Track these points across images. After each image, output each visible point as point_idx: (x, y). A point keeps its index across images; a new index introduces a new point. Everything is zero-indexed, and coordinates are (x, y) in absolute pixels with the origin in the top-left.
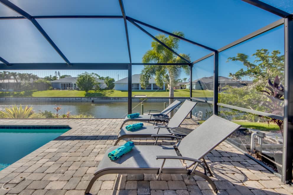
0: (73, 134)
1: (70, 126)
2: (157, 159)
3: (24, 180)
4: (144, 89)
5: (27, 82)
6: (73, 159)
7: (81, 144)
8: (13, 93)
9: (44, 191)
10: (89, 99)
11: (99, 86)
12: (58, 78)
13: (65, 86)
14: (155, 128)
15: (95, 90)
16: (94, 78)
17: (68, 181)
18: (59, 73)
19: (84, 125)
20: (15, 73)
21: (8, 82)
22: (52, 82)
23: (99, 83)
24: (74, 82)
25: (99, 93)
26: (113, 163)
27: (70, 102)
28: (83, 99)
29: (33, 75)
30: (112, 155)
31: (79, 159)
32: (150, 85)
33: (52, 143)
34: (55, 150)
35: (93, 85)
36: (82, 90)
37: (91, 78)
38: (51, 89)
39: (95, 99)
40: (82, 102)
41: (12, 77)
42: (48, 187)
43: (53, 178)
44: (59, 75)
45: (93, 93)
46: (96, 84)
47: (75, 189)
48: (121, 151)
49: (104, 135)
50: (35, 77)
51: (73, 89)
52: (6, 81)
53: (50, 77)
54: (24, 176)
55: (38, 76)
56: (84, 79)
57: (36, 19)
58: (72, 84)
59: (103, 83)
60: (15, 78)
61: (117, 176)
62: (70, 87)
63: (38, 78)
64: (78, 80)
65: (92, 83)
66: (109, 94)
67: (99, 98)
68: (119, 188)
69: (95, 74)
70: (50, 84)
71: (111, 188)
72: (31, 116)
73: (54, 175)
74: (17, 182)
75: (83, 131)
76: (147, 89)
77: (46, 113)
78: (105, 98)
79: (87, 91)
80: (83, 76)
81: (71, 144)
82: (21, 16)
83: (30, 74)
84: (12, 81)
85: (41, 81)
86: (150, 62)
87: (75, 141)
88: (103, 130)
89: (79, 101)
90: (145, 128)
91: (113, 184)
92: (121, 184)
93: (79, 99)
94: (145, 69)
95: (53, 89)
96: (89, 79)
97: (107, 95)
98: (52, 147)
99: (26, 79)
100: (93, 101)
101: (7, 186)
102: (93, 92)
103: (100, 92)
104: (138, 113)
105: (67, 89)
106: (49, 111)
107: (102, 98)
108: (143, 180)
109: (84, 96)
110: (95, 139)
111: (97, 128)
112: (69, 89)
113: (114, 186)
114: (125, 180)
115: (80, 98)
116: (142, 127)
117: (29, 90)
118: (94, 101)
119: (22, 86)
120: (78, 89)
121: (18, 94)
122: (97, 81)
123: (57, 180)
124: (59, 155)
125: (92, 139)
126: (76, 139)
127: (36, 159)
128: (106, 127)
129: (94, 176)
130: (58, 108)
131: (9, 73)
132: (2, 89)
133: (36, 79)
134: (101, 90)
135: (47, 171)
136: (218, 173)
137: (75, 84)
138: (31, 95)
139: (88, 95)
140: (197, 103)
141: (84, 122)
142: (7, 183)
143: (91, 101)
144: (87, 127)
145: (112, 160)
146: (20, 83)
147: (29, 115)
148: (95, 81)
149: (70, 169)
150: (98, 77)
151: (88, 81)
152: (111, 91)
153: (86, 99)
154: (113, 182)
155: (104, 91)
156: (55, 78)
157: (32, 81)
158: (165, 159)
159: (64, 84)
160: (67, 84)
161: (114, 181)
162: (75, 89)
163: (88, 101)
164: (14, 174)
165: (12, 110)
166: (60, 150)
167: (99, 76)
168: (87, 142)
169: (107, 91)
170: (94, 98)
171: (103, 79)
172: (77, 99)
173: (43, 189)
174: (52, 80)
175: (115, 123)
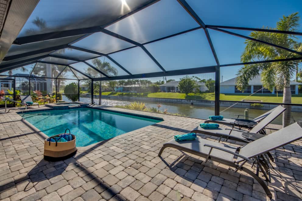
0: (164, 124)
1: (164, 119)
2: (205, 146)
3: (132, 140)
4: (241, 92)
5: (145, 86)
6: (158, 138)
7: (166, 131)
8: (137, 94)
9: (140, 147)
10: (189, 101)
11: (199, 88)
12: (165, 82)
13: (170, 89)
14: (226, 129)
15: (195, 93)
16: (195, 81)
17: (152, 147)
18: (166, 78)
19: (173, 120)
20: (138, 80)
21: (134, 86)
22: (160, 85)
23: (200, 86)
24: (177, 85)
25: (198, 96)
26: (176, 142)
27: (172, 102)
28: (183, 101)
29: (148, 81)
30: (176, 137)
31: (162, 138)
32: (250, 87)
33: (150, 126)
34: (150, 131)
35: (193, 88)
36: (183, 93)
37: (191, 81)
38: (160, 92)
39: (195, 102)
40: (182, 103)
41: (137, 83)
42: (141, 147)
43: (146, 143)
44: (166, 80)
45: (192, 96)
46: (196, 87)
47: (154, 152)
48: (183, 137)
49: (185, 129)
50: (149, 82)
51: (176, 92)
52: (133, 86)
53: (159, 82)
54: (133, 138)
55: (151, 81)
56: (184, 83)
57: (144, 45)
58: (175, 87)
59: (204, 86)
60: (138, 84)
61: (182, 155)
62: (173, 90)
63: (151, 83)
64: (180, 84)
65: (192, 86)
66: (210, 97)
67: (198, 100)
68: (179, 161)
69: (196, 77)
70: (159, 87)
71: (174, 159)
72: (144, 110)
73: (146, 142)
74: (130, 140)
75: (171, 124)
76: (245, 92)
77: (153, 109)
78: (204, 101)
79: (187, 94)
80: (184, 79)
81: (160, 130)
82: (135, 45)
83: (147, 80)
84: (136, 86)
85: (153, 85)
86: (252, 60)
87: (163, 128)
88: (186, 126)
89: (179, 102)
90: (220, 129)
91: (176, 158)
92: (182, 160)
93: (179, 101)
94: (243, 69)
95: (161, 92)
96: (189, 82)
97: (207, 98)
98: (150, 128)
99: (144, 84)
100: (192, 104)
101: (126, 140)
102: (192, 94)
103: (200, 95)
104: (222, 116)
105: (171, 92)
106: (155, 108)
107: (202, 101)
108: (200, 164)
109: (184, 98)
110: (177, 130)
111: (182, 124)
112: (173, 92)
113: (177, 159)
114: (186, 159)
115: (181, 100)
116: (218, 128)
117: (145, 92)
118: (194, 103)
119: (142, 89)
120: (179, 92)
121: (139, 95)
122: (197, 84)
123: (147, 145)
124: (151, 134)
125: (174, 130)
126: (164, 128)
127: (140, 132)
128: (189, 125)
129: (163, 146)
130: (159, 106)
131: (135, 80)
132: (131, 91)
133: (150, 84)
134: (201, 92)
135: (144, 140)
136: (293, 189)
137: (177, 87)
138: (147, 96)
139: (188, 98)
140: (286, 109)
141: (174, 118)
142: (125, 139)
143: (190, 103)
144: (175, 121)
145: (176, 141)
146: (141, 87)
147: (143, 109)
148: (195, 84)
149: (155, 142)
150: (198, 80)
151: (189, 84)
152: (212, 94)
153: (186, 101)
154: (177, 157)
155: (204, 94)
156: (163, 82)
157: (147, 85)
158: (212, 148)
159: (169, 88)
160: (171, 87)
161: (179, 156)
162: (177, 92)
163: (188, 103)
164: (129, 137)
165: (134, 105)
166: (153, 131)
167: (200, 79)
168: (171, 131)
169: (208, 94)
170: (193, 101)
171: (204, 82)
172: (178, 100)
173: (140, 146)
174: (160, 84)
175: (199, 123)
